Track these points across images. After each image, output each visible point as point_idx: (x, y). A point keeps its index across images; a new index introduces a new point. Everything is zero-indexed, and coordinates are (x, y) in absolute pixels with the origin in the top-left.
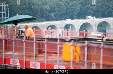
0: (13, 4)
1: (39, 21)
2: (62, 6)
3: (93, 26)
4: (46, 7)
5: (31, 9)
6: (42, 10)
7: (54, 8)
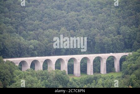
0: (7, 45)
1: (26, 57)
2: (43, 46)
3: (65, 61)
4: (31, 46)
5: (20, 47)
6: (28, 48)
7: (37, 47)
